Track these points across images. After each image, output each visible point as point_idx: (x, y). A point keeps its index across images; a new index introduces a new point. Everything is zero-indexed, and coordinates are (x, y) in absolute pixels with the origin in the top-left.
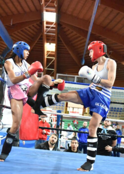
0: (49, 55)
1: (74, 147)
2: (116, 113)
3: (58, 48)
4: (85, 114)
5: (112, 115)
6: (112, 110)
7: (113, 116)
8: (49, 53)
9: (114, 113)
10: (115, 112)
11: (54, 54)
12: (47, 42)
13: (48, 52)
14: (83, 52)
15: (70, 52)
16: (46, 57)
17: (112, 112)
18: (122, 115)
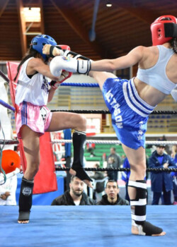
0: (31, 30)
1: (112, 194)
2: (162, 122)
3: (44, 14)
4: (106, 129)
5: (154, 125)
6: (153, 117)
7: (156, 127)
8: (30, 26)
9: (156, 122)
10: (159, 120)
11: (38, 26)
12: (25, 6)
13: (27, 23)
14: (91, 18)
15: (67, 20)
16: (25, 33)
17: (153, 120)
18: (173, 123)
